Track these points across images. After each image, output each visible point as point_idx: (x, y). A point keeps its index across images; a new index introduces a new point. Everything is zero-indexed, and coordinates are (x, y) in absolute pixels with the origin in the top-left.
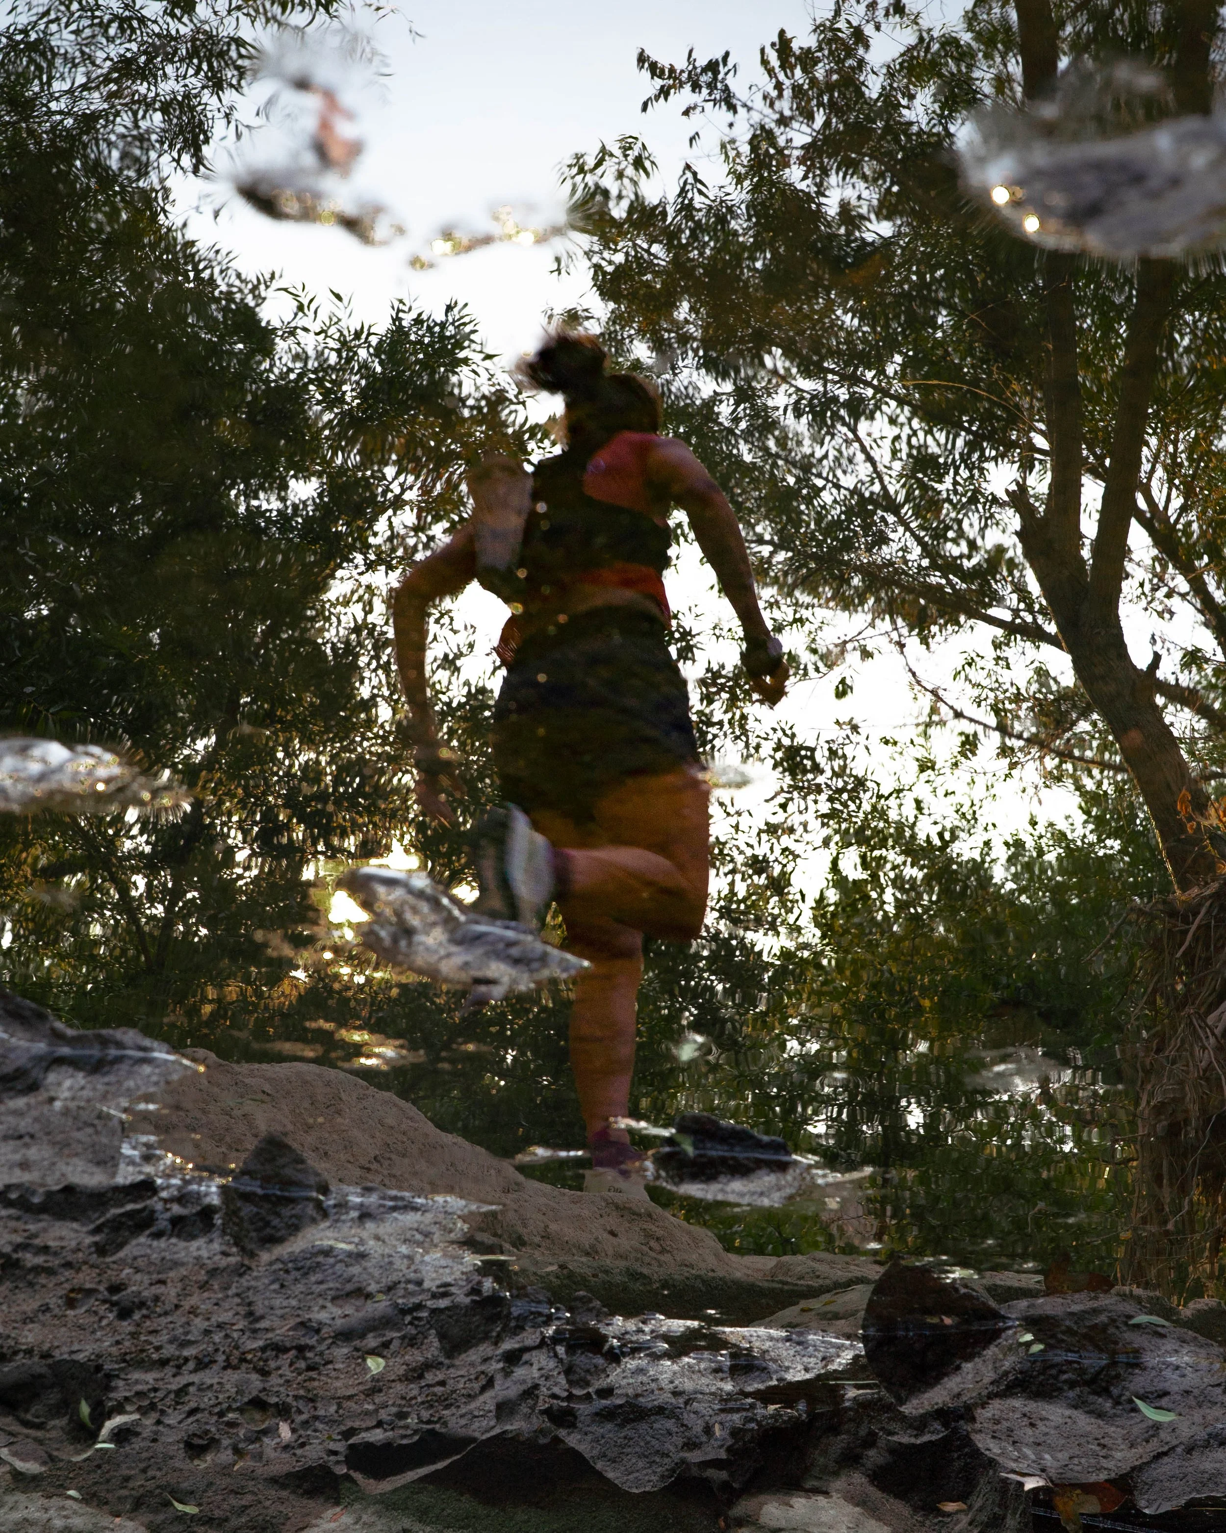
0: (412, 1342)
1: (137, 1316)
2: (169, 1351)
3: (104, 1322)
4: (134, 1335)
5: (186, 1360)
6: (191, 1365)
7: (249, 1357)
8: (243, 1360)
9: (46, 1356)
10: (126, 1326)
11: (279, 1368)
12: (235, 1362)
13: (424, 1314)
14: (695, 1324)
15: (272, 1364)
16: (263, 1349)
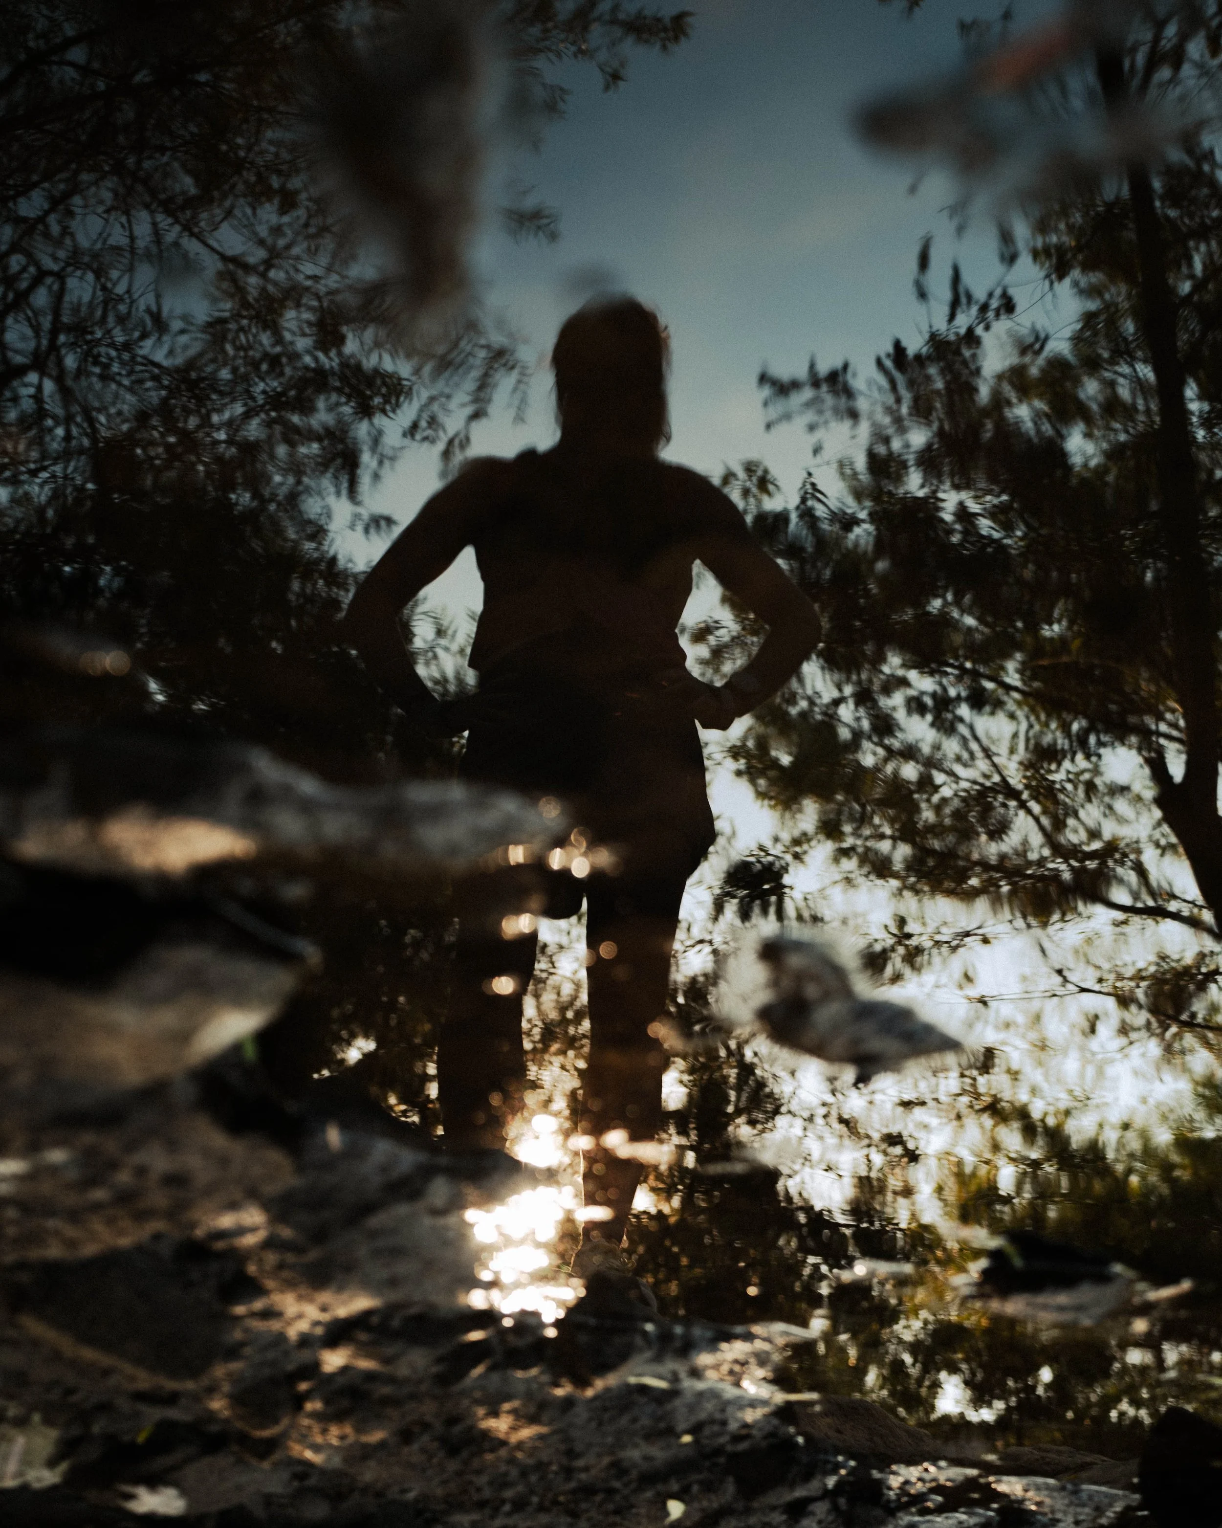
0: (709, 1487)
1: (465, 1454)
2: (487, 1493)
3: (435, 1461)
4: (459, 1474)
5: (503, 1502)
6: (507, 1507)
7: (562, 1499)
8: (555, 1502)
9: (379, 1494)
10: (453, 1466)
11: (587, 1511)
12: (547, 1503)
13: (722, 1460)
14: (973, 1472)
15: (584, 1506)
16: (574, 1492)
